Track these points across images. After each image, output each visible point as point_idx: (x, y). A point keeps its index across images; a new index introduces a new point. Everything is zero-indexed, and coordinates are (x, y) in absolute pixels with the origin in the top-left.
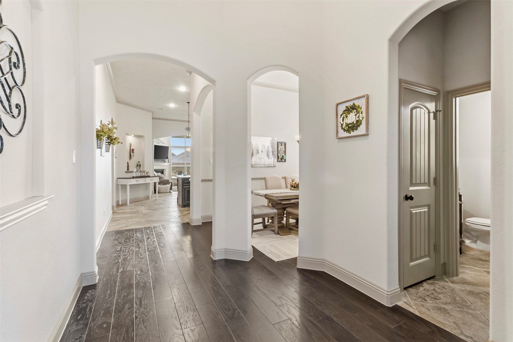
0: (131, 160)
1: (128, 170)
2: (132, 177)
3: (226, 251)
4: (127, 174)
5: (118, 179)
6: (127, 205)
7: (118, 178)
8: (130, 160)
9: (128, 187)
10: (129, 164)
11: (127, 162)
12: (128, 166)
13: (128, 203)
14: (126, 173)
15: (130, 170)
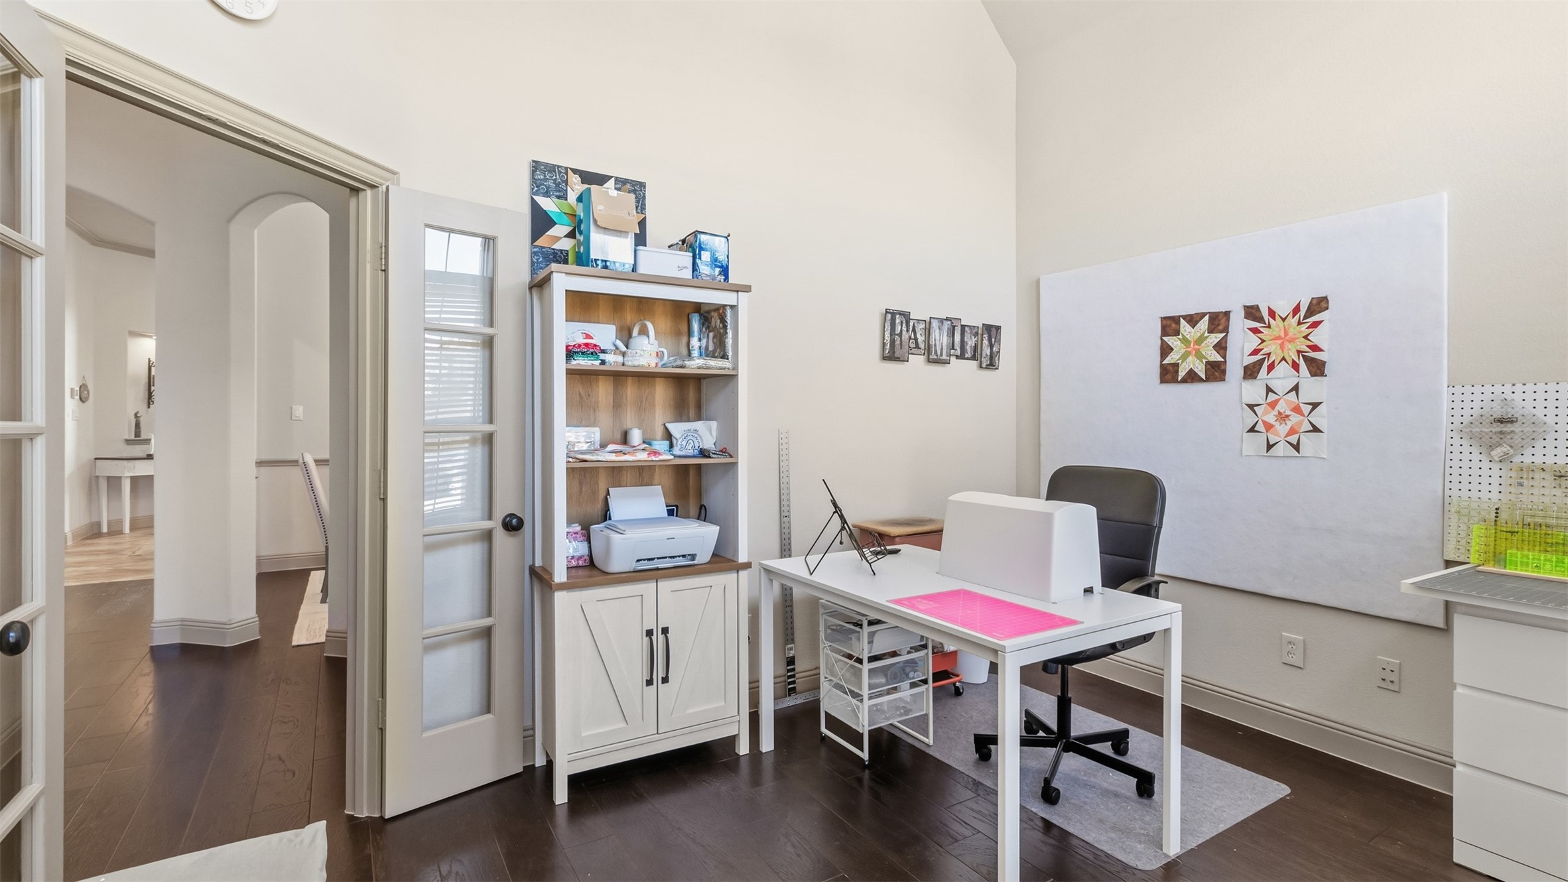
0: (151, 406)
1: (137, 434)
2: (143, 455)
3: (185, 624)
4: (130, 447)
5: (97, 461)
6: (122, 534)
7: (96, 459)
8: (149, 407)
9: (126, 486)
10: (142, 420)
11: (135, 412)
12: (138, 425)
13: (127, 529)
14: (128, 444)
15: (143, 436)
